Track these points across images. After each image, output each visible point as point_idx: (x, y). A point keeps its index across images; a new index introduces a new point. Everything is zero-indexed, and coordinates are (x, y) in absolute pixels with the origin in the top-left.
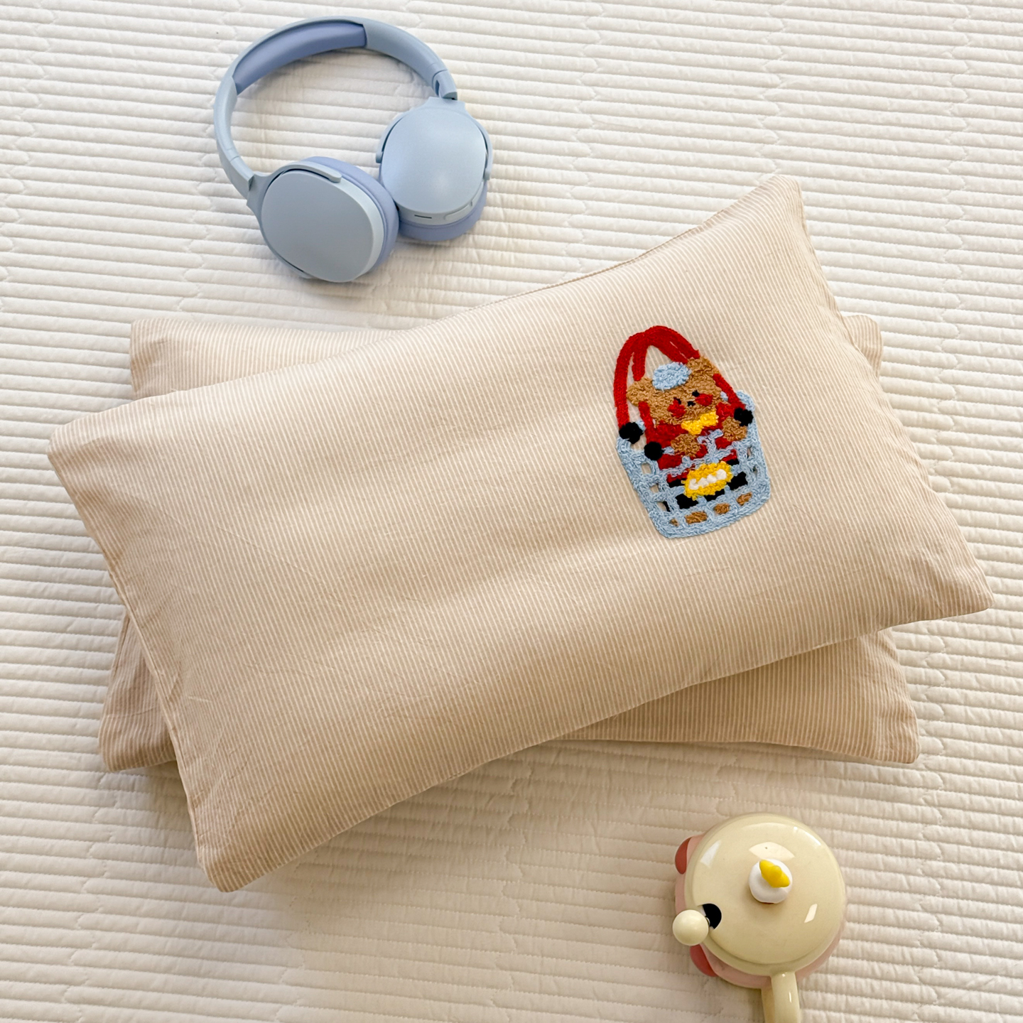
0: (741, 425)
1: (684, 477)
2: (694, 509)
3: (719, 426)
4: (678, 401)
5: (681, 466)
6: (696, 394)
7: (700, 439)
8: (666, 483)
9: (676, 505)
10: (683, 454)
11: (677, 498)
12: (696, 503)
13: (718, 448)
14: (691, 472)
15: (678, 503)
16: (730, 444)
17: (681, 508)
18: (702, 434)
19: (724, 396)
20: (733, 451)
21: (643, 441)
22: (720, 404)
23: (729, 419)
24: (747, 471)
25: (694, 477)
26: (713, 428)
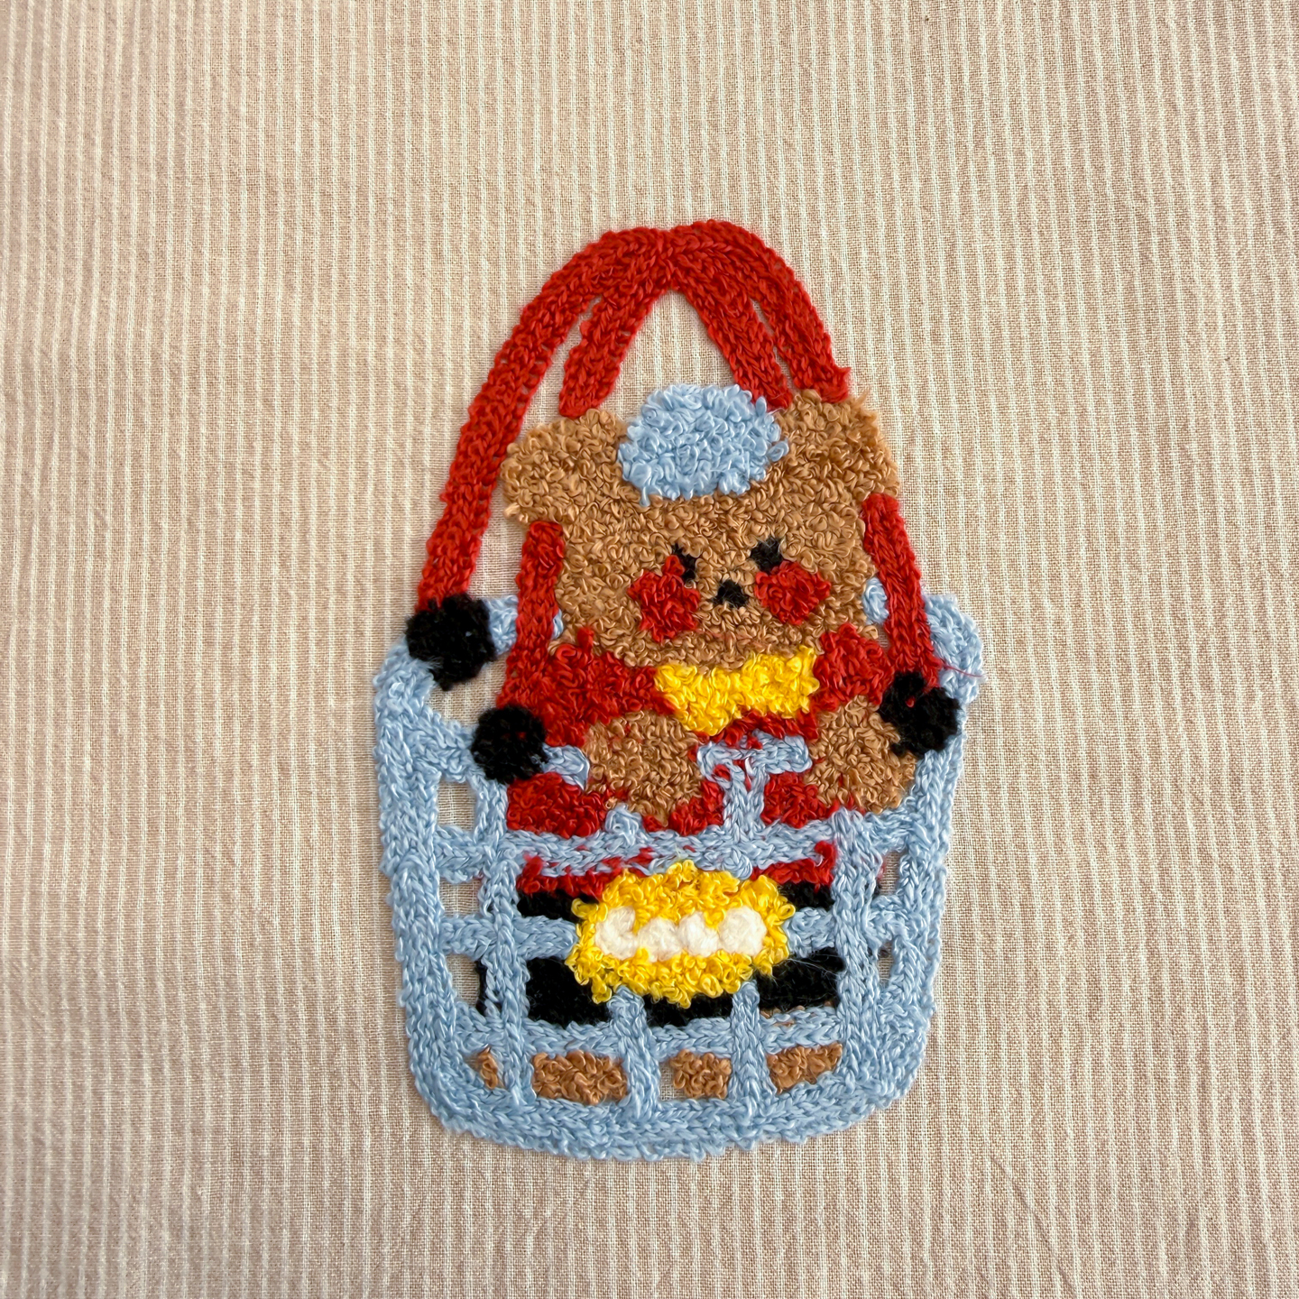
0: (897, 750)
1: (589, 888)
2: (580, 1036)
3: (806, 727)
4: (684, 565)
5: (596, 841)
6: (767, 556)
7: (712, 756)
8: (510, 890)
9: (516, 995)
10: (623, 795)
11: (533, 965)
12: (600, 1014)
13: (767, 816)
14: (628, 880)
15: (531, 989)
16: (824, 813)
17: (534, 1014)
18: (729, 736)
19: (876, 599)
20: (826, 850)
21: (486, 688)
22: (847, 632)
23: (857, 708)
24: (854, 954)
25: (633, 905)
26: (776, 726)
